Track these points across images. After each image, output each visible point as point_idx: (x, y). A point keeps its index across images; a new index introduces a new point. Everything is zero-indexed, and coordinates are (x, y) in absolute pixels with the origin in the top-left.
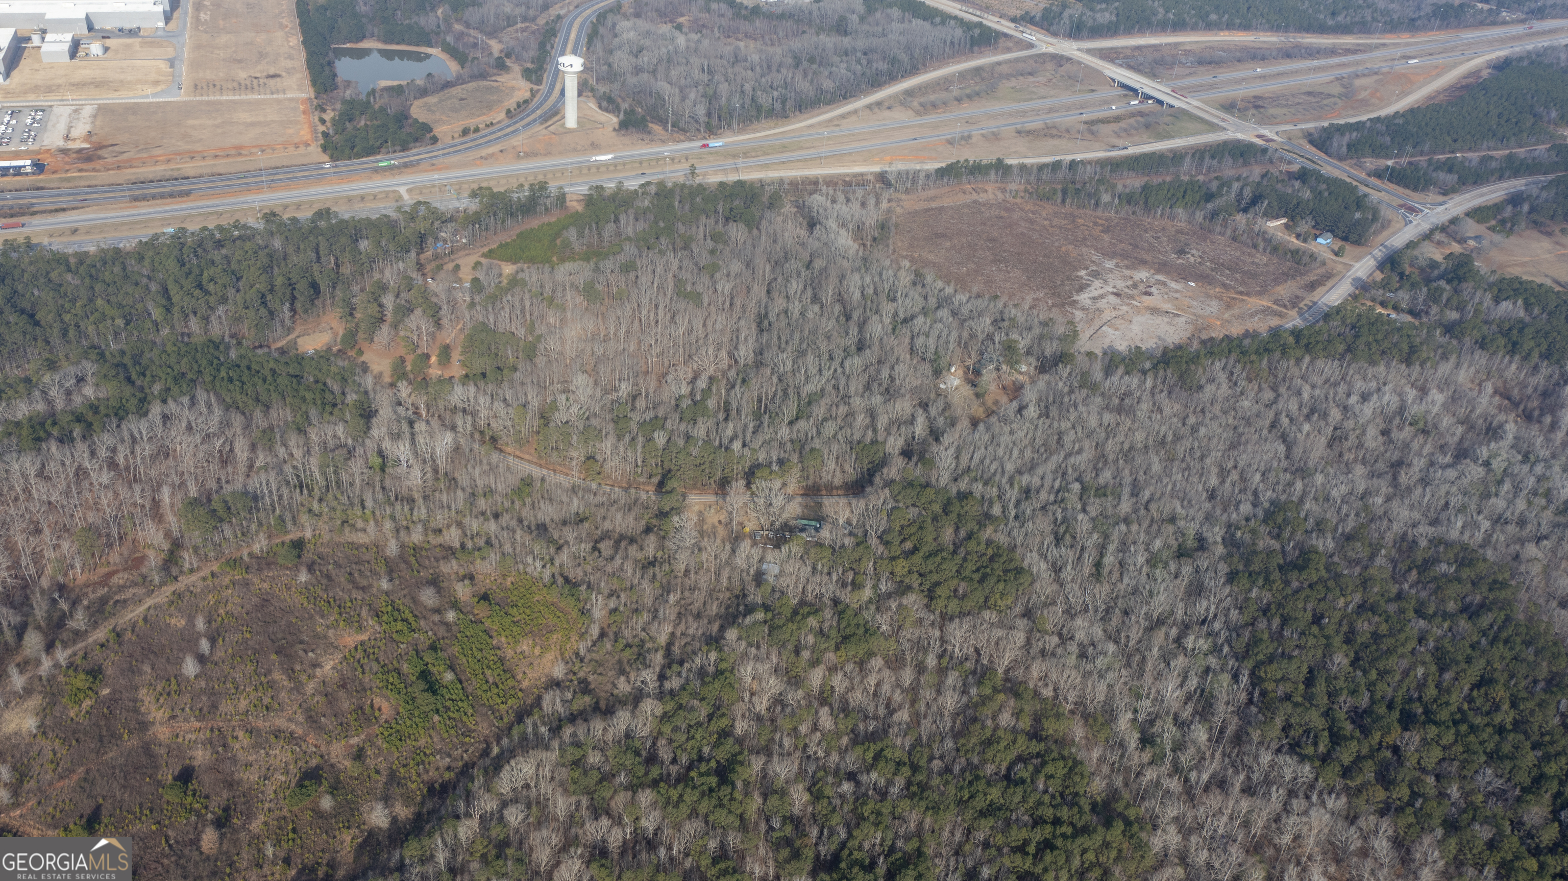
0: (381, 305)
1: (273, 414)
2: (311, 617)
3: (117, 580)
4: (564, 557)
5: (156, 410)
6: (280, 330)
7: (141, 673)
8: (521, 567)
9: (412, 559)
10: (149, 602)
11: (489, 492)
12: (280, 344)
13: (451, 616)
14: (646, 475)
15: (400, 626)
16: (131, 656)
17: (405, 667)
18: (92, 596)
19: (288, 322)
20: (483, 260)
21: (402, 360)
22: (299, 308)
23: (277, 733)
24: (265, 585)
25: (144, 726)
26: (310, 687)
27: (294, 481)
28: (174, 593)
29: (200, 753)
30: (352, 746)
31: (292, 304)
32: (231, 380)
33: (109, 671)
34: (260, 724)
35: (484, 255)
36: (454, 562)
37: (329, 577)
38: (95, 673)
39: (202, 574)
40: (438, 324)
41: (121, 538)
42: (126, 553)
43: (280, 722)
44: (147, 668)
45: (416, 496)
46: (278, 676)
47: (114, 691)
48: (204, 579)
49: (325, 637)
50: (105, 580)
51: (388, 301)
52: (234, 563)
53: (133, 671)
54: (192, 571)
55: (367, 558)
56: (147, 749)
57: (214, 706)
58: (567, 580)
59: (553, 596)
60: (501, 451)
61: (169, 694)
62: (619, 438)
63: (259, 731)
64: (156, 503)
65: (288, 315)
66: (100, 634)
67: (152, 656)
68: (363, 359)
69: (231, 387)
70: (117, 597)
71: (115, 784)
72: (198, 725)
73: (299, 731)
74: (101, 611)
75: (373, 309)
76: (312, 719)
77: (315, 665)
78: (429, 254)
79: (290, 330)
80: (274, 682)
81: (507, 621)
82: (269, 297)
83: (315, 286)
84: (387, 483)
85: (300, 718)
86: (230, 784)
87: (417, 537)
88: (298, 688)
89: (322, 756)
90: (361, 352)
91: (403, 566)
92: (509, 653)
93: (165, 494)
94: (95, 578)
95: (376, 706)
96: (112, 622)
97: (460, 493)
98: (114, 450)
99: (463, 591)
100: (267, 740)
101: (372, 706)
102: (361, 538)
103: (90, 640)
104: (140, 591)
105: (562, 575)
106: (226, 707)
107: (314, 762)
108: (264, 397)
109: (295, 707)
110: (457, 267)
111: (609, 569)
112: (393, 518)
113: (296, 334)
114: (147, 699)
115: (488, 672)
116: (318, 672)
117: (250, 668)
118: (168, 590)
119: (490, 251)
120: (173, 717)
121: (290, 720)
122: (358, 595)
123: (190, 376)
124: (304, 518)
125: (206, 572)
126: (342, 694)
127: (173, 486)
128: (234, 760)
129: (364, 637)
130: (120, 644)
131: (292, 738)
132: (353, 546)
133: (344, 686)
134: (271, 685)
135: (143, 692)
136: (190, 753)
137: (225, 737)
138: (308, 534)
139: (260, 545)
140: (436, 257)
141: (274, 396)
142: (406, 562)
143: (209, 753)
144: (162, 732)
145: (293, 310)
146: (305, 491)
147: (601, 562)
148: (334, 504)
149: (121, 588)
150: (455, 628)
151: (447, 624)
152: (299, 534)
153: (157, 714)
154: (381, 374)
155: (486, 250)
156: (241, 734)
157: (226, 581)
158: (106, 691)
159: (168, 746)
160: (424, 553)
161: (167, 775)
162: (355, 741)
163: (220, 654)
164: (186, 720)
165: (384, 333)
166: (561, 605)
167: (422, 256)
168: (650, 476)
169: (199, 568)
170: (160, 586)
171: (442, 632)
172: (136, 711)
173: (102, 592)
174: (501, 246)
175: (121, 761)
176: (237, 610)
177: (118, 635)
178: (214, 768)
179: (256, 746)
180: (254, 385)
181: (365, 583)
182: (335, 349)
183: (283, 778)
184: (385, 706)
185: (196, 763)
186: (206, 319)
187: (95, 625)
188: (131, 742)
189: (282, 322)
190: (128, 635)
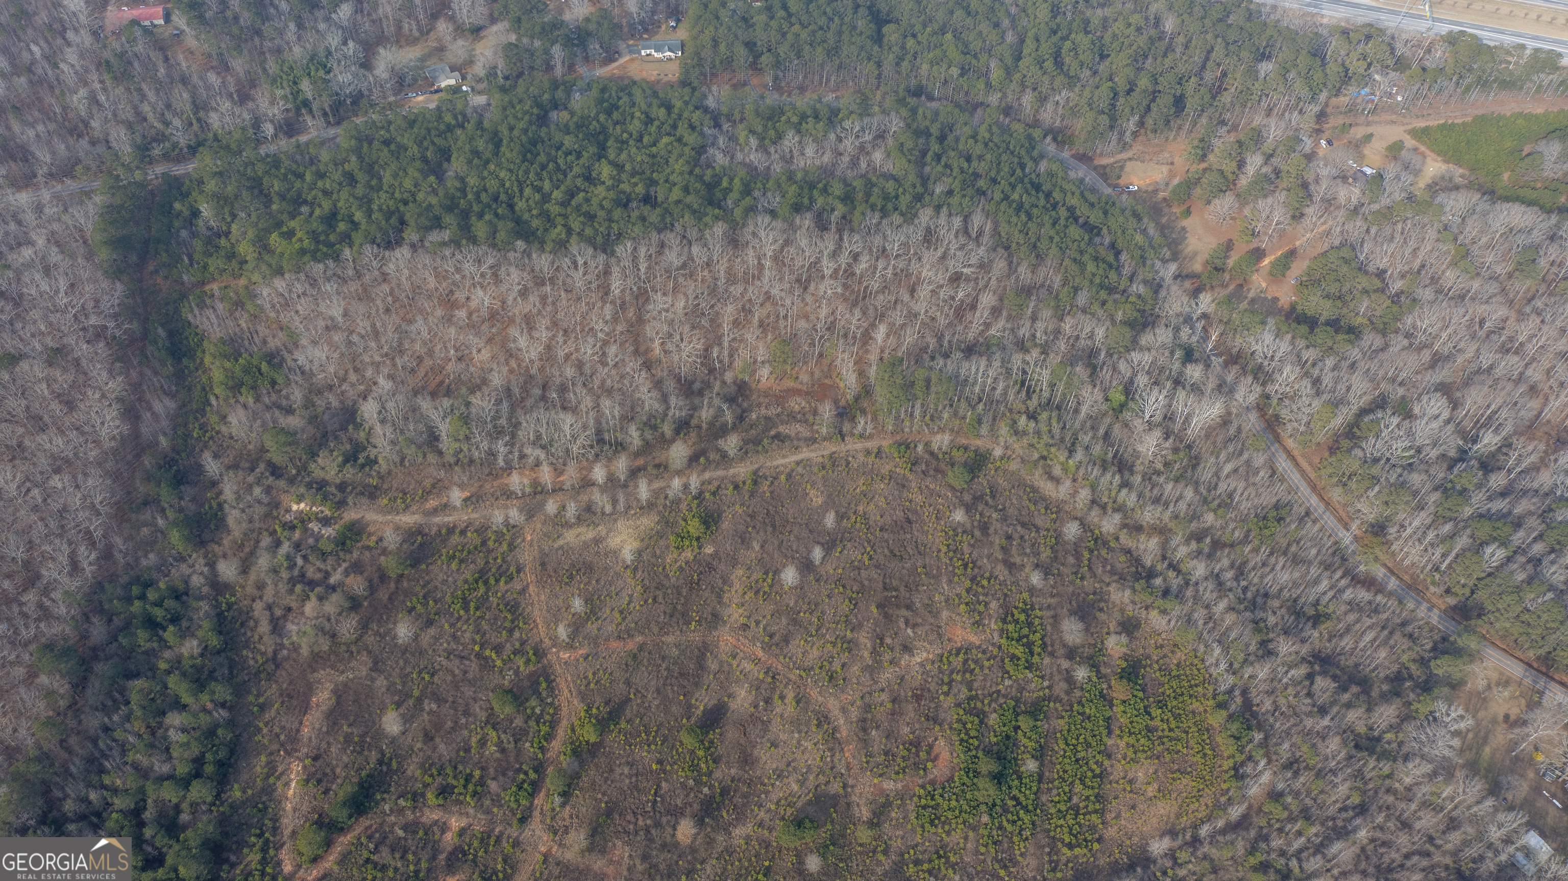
0: (1241, 164)
1: (1042, 272)
2: (937, 577)
3: (796, 404)
4: (1262, 672)
5: (925, 216)
6: (1114, 142)
7: (749, 547)
8: (1202, 648)
9: (1086, 555)
10: (805, 454)
11: (1226, 503)
12: (1105, 161)
13: (1081, 673)
14: (1443, 588)
15: (1019, 651)
16: (752, 517)
17: (993, 719)
18: (763, 411)
19: (1128, 137)
20: (1410, 142)
21: (1229, 246)
22: (1149, 121)
23: (823, 719)
24: (919, 499)
25: (715, 620)
26: (888, 675)
27: (1016, 375)
28: (831, 456)
29: (743, 693)
30: (882, 791)
31: (1142, 117)
32: (1019, 208)
33: (725, 525)
34: (814, 693)
35: (1414, 133)
36: (1128, 593)
37: (985, 528)
38: (710, 520)
39: (869, 444)
40: (1297, 217)
41: (821, 355)
42: (817, 374)
43: (833, 705)
44: (757, 547)
45: (1139, 468)
46: (864, 639)
47: (715, 555)
48: (868, 452)
49: (936, 614)
50: (781, 398)
51: (1254, 163)
52: (905, 446)
53: (744, 540)
54: (861, 436)
55: (1039, 521)
56: (703, 651)
57: (786, 640)
58: (1247, 704)
59: (1216, 719)
60: (1278, 439)
61: (757, 593)
62: (1438, 519)
63: (808, 702)
64: (867, 337)
65: (1131, 125)
66: (742, 471)
67: (770, 529)
68: (1185, 223)
69: (1014, 219)
70: (781, 429)
71: (653, 683)
72: (760, 653)
73: (844, 733)
74: (757, 442)
75: (1229, 166)
76: (864, 725)
77: (907, 649)
78: (1343, 100)
79: (1125, 146)
80: (857, 645)
81: (1141, 722)
82: (1121, 100)
83: (1179, 103)
84: (1117, 429)
85: (855, 714)
86: (747, 760)
87: (1109, 524)
88: (872, 670)
89: (845, 786)
90: (1188, 212)
91: (1071, 560)
92: (1117, 769)
93: (881, 332)
94: (777, 388)
95: (936, 750)
96: (762, 459)
97: (1189, 493)
98: (856, 257)
99: (1116, 645)
100: (807, 723)
101: (931, 747)
102: (1047, 488)
103: (732, 471)
104: (804, 431)
105: (1245, 692)
106: (797, 646)
107: (835, 787)
108: (1043, 245)
109: (858, 695)
110: (1368, 138)
111: (1309, 723)
112: (1093, 488)
113: (1129, 154)
114: (737, 585)
115: (1078, 787)
116: (905, 660)
117: (845, 607)
118: (829, 448)
119: (1426, 131)
120: (745, 627)
121: (844, 710)
122: (1001, 571)
123: (981, 183)
124: (1004, 429)
125: (872, 444)
126: (910, 708)
127: (892, 325)
128: (766, 725)
129: (975, 639)
130: (752, 495)
131: (832, 739)
132: (1036, 496)
133: (918, 698)
134: (850, 646)
135: (740, 572)
136: (734, 688)
137: (774, 689)
138: (998, 452)
139: (941, 441)
140: (1351, 110)
141: (1054, 251)
142: (1078, 556)
143: (751, 698)
144: (725, 639)
145: (1141, 124)
146: (1024, 393)
147: (1305, 705)
148: (1044, 428)
149: (792, 417)
150: (1077, 693)
151: (1070, 680)
152: (989, 445)
153: (735, 614)
154: (1196, 254)
155: (1421, 124)
156: (790, 695)
157: (886, 469)
158: (709, 550)
159: (721, 663)
160: (1104, 552)
161: (703, 701)
162: (889, 785)
163: (829, 568)
164: (753, 640)
165: (1225, 204)
166: (1219, 739)
167: (1334, 101)
168: (1448, 591)
169: (871, 437)
170: (825, 439)
171: (1060, 688)
172: (719, 597)
173: (773, 411)
174: (1442, 127)
175: (675, 652)
176: (875, 518)
177: (755, 482)
178: (742, 726)
179: (796, 724)
180: (1041, 225)
181: (1018, 560)
182: (1161, 195)
183: (795, 787)
184: (945, 755)
185: (733, 705)
186: (1042, 100)
187: (744, 453)
188: (695, 636)
189: (1122, 134)
190: (765, 487)
